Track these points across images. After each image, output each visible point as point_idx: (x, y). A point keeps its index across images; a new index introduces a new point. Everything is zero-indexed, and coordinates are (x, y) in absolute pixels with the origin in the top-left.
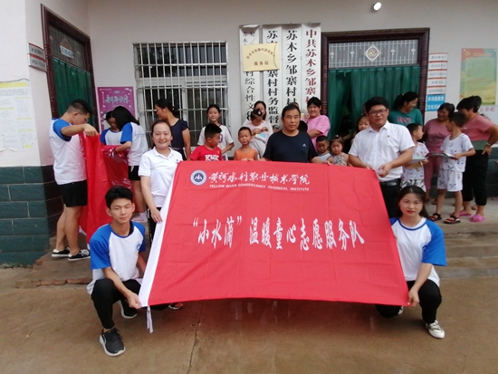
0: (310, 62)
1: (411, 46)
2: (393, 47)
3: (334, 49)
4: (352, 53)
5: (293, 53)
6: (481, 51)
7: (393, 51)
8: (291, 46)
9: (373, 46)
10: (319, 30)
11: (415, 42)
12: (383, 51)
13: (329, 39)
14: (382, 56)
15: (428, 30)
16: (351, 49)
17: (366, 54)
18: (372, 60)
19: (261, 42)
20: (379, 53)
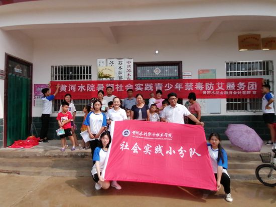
0: (129, 74)
1: (175, 69)
2: (167, 69)
3: (139, 69)
4: (148, 71)
5: (121, 71)
6: (208, 71)
7: (166, 70)
8: (120, 67)
9: (157, 68)
10: (132, 61)
11: (176, 67)
12: (162, 71)
13: (137, 65)
14: (162, 73)
15: (182, 62)
16: (148, 69)
17: (154, 71)
18: (157, 74)
19: (106, 66)
20: (160, 71)
